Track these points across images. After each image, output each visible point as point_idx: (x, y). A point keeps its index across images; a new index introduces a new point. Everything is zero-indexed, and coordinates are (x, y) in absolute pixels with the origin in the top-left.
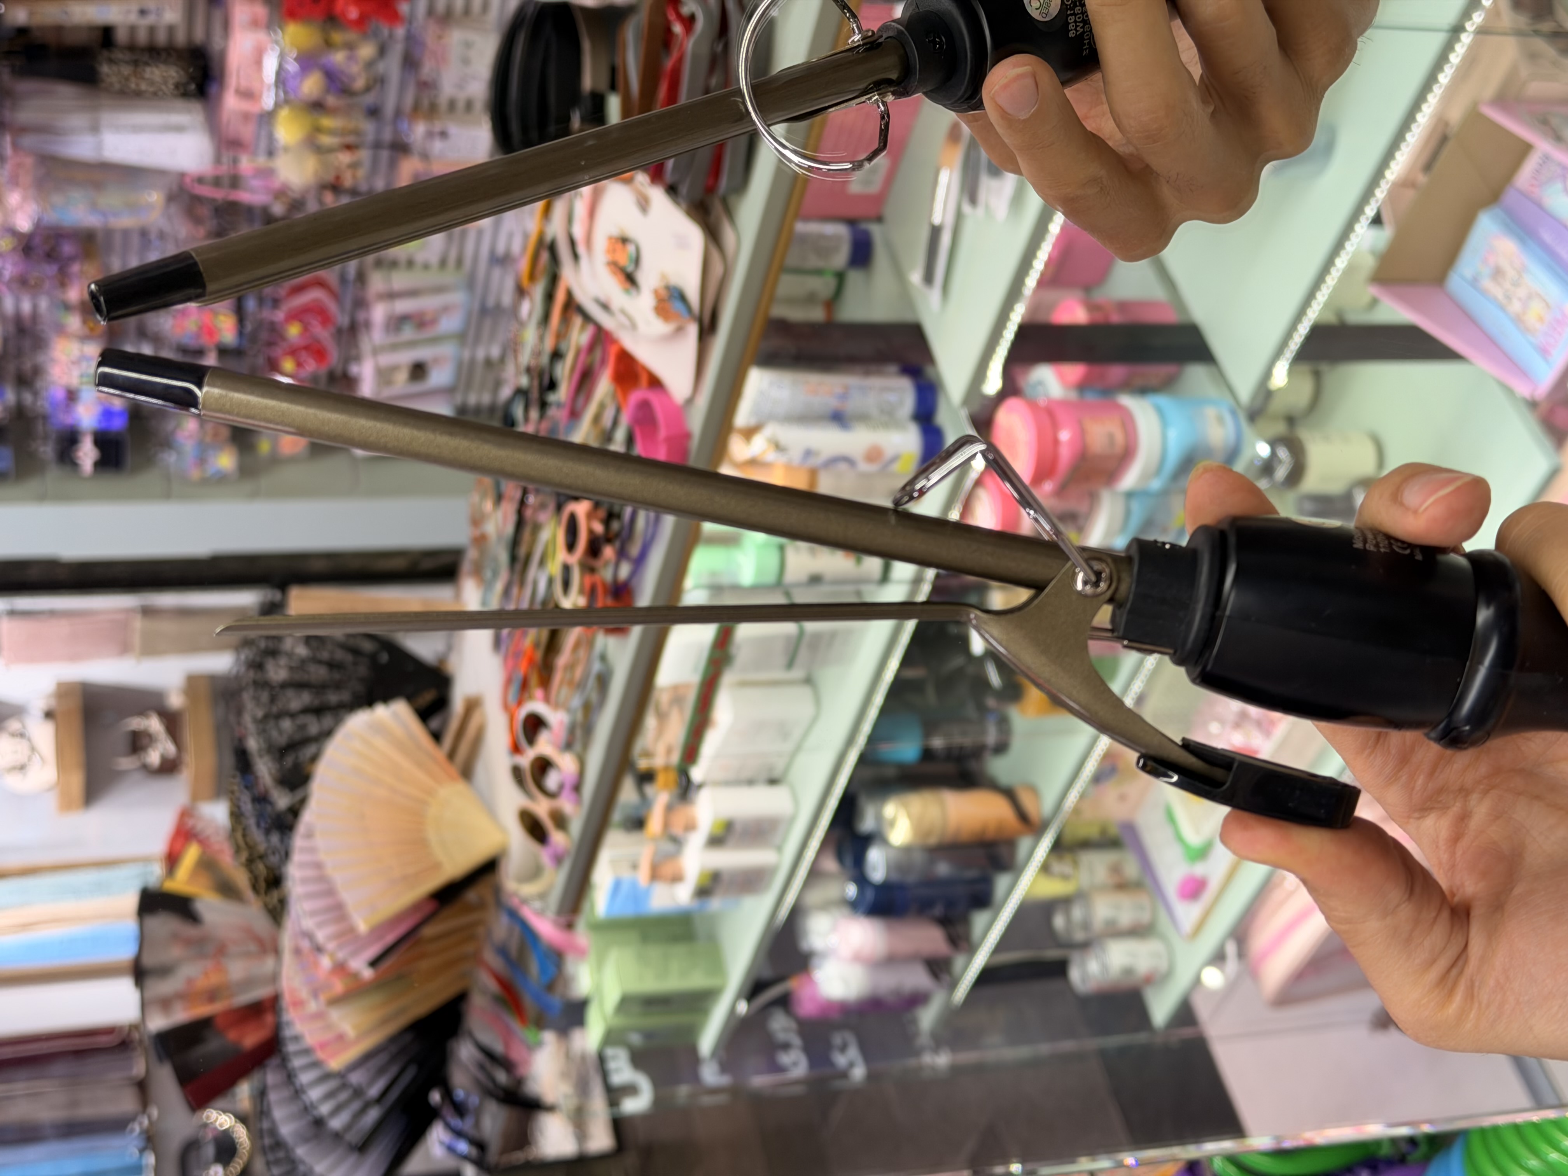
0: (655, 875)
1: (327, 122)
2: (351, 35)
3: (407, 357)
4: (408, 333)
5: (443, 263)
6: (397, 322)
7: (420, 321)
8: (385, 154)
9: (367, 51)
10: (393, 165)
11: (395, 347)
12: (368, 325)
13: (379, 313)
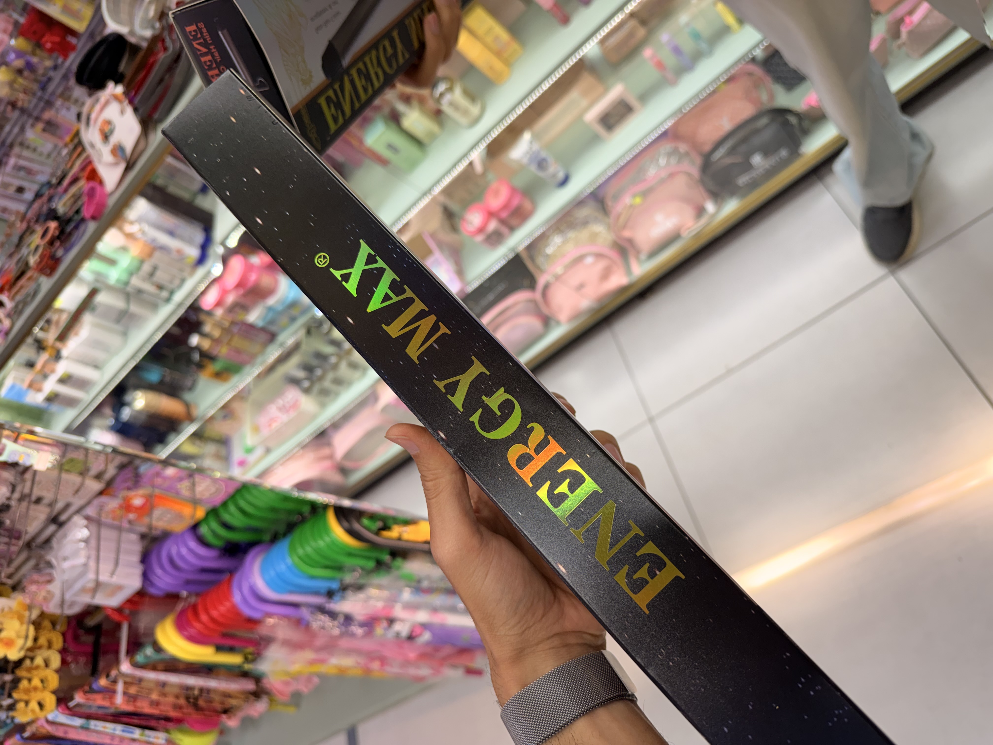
0: (31, 386)
1: (20, 80)
2: (45, 55)
3: (17, 183)
4: (22, 173)
5: (49, 156)
6: (19, 168)
7: (29, 172)
8: (42, 104)
9: (48, 63)
10: (43, 110)
11: (14, 177)
12: (6, 164)
13: (12, 161)
